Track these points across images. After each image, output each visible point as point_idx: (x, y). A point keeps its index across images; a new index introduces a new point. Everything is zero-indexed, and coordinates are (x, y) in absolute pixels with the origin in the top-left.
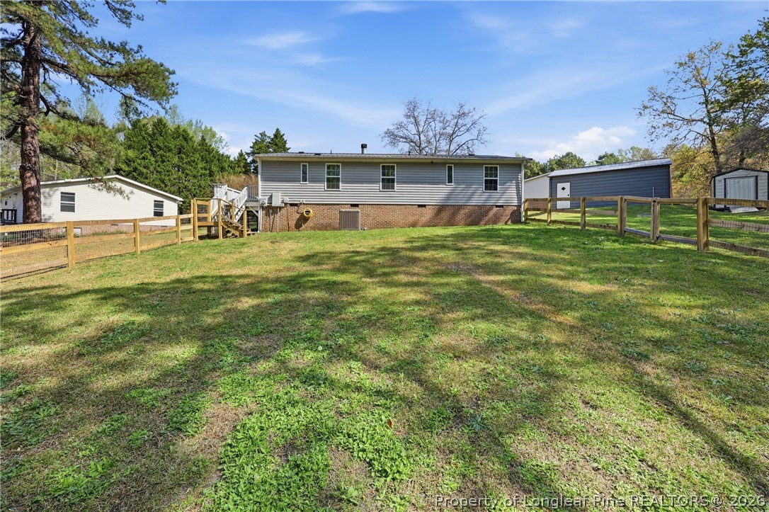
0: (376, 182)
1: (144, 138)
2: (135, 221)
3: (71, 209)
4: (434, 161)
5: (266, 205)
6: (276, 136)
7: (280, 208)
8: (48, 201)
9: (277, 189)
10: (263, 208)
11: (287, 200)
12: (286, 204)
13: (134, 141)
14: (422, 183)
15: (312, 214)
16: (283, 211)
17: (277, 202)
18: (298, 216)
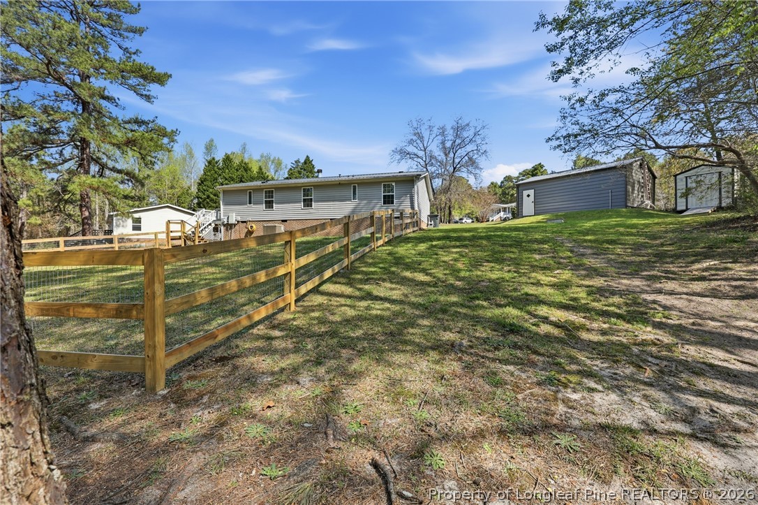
0: (299, 202)
1: (216, 173)
2: (156, 234)
3: (139, 228)
4: (341, 182)
5: (226, 222)
6: (305, 163)
7: (235, 225)
8: (125, 224)
9: (232, 211)
10: (224, 225)
11: (239, 219)
12: (238, 222)
13: (208, 175)
14: (333, 201)
15: (254, 227)
16: (237, 227)
17: (233, 221)
18: (246, 230)
